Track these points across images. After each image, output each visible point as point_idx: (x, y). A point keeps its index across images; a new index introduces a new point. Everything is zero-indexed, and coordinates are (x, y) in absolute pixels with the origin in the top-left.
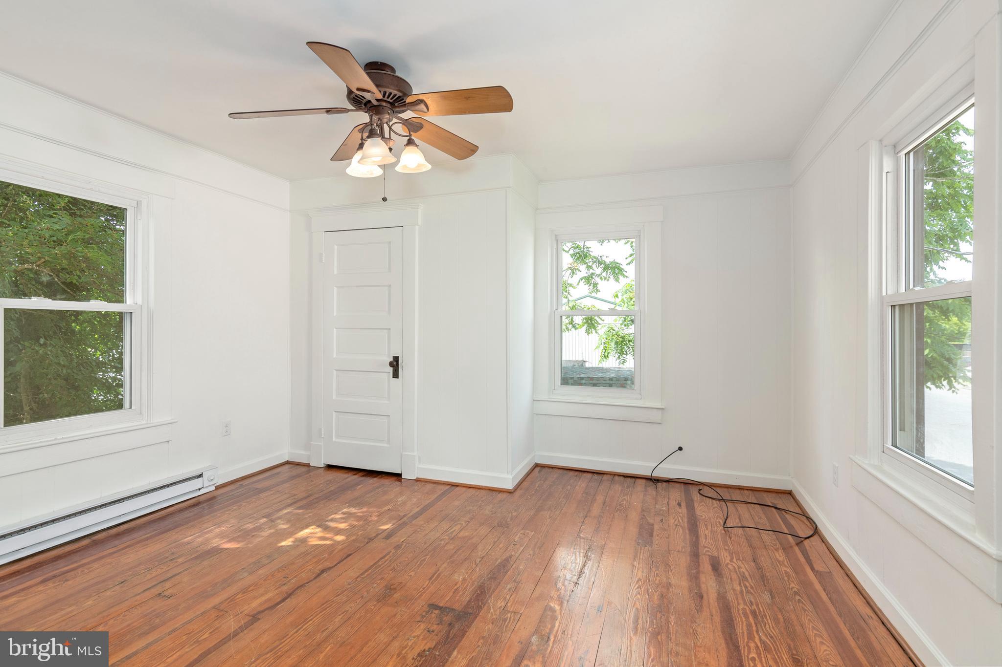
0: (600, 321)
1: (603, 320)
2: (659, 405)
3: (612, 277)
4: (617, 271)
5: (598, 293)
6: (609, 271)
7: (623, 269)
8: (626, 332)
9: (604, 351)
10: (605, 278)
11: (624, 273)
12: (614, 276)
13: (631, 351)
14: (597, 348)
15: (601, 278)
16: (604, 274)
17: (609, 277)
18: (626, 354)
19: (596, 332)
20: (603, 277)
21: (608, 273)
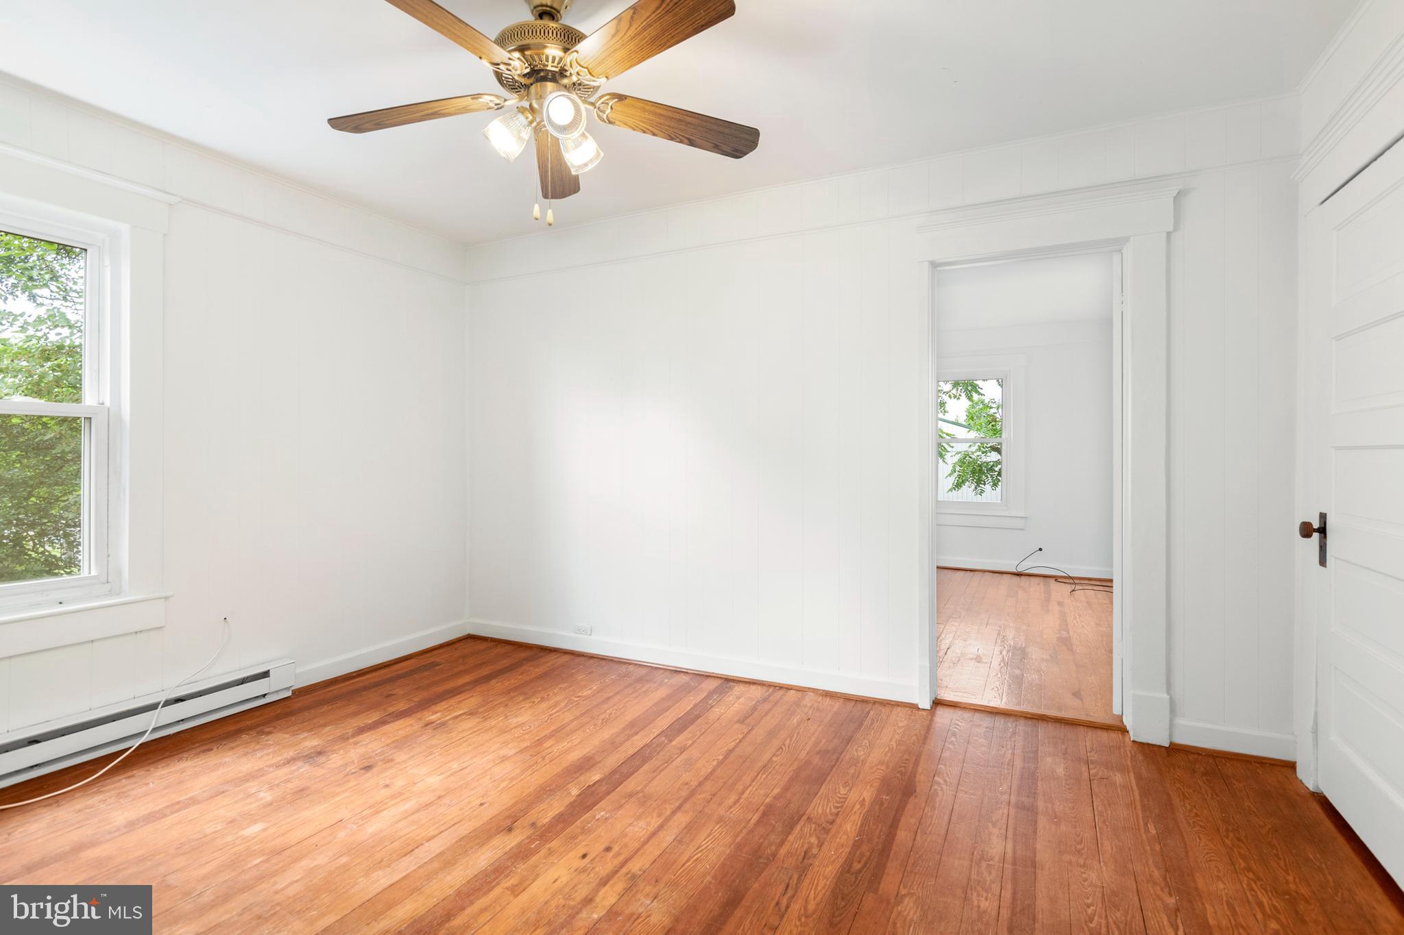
0: (949, 449)
1: (952, 447)
2: (1022, 514)
3: (963, 395)
4: (970, 388)
5: (946, 414)
6: (960, 388)
7: (977, 385)
8: (984, 460)
9: (957, 479)
10: (955, 397)
11: (979, 390)
12: (967, 395)
13: (990, 481)
14: (950, 475)
15: (950, 396)
16: (954, 391)
17: (960, 395)
18: (985, 484)
19: (944, 461)
20: (952, 395)
21: (959, 390)
